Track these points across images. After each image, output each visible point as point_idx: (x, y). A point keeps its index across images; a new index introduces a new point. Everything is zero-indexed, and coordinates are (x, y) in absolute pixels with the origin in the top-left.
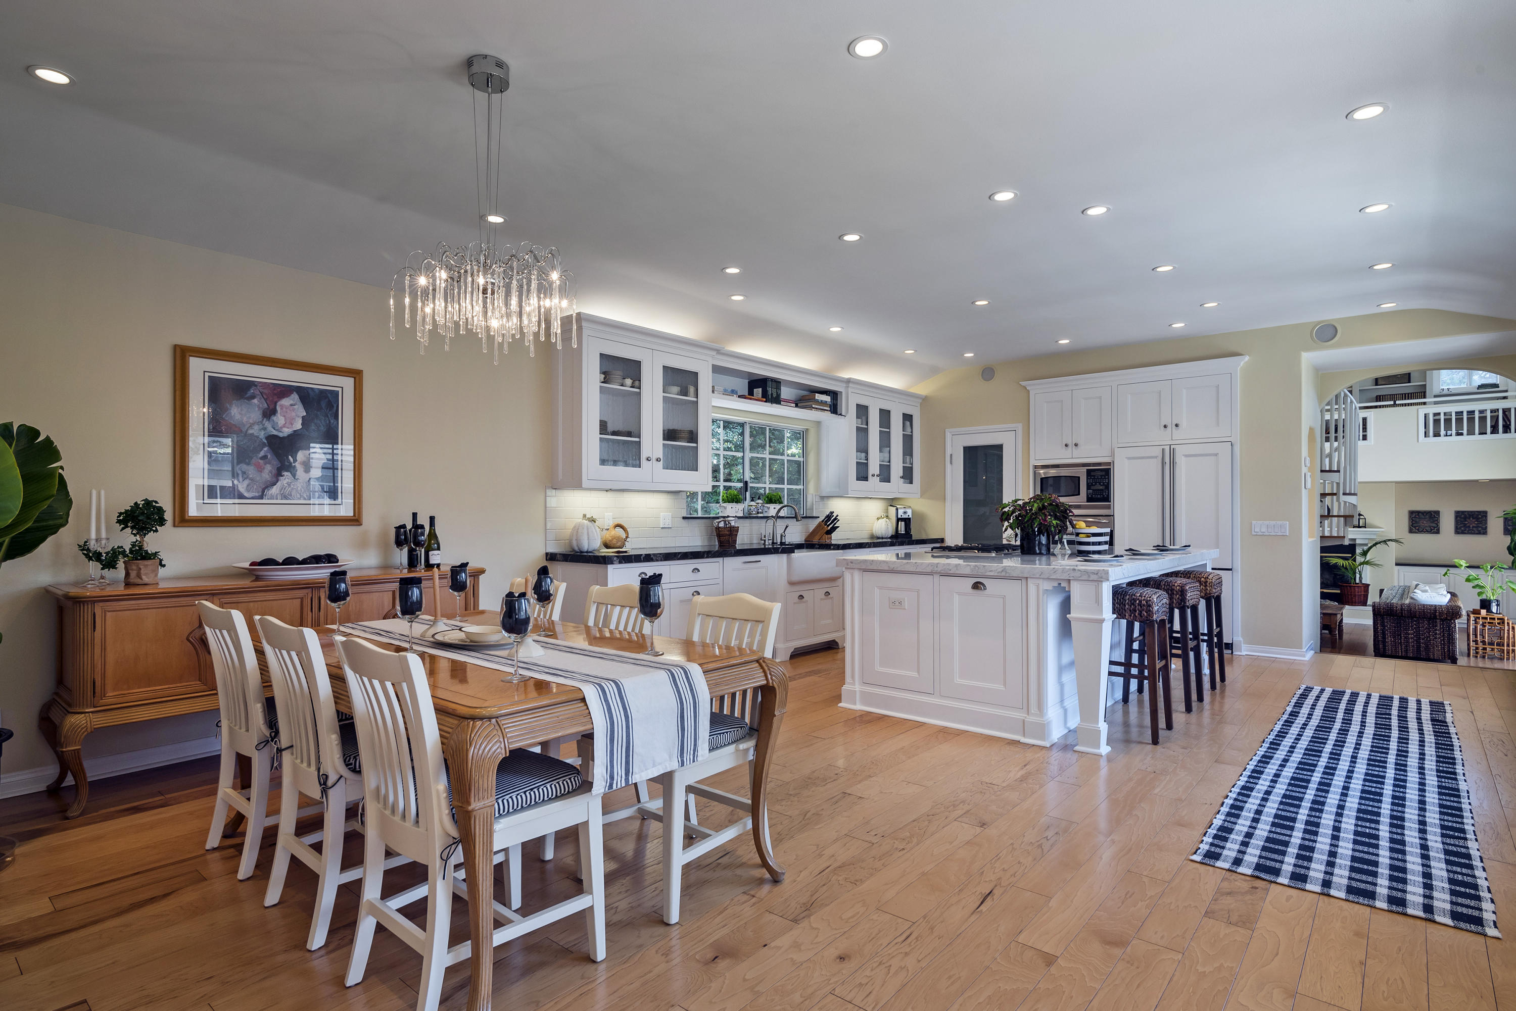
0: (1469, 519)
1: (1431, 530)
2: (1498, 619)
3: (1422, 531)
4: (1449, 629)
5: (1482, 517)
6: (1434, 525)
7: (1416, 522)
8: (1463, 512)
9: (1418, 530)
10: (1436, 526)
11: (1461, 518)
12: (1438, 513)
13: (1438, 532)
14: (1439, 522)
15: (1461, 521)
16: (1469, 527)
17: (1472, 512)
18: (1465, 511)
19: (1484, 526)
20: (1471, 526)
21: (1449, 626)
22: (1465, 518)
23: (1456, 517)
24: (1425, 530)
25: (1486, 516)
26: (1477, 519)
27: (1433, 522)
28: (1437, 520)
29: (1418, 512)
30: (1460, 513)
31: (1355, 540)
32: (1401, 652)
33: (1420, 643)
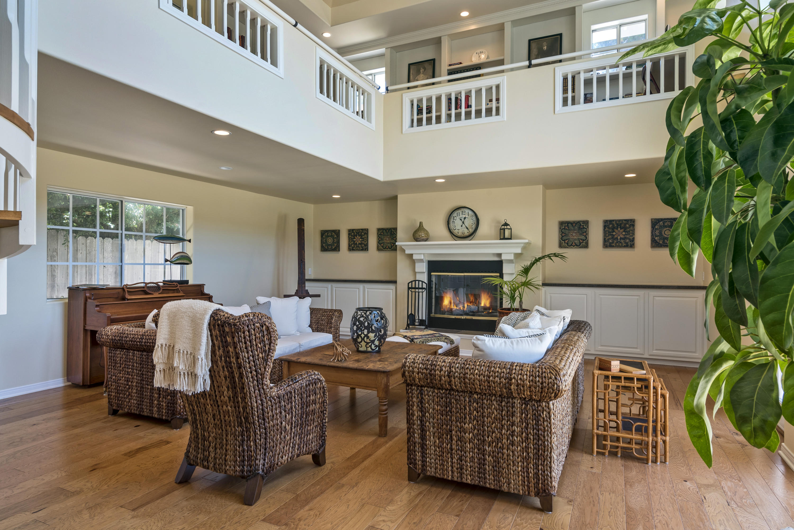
0: (617, 229)
1: (580, 243)
2: (639, 380)
3: (571, 245)
4: (537, 424)
5: (630, 226)
6: (583, 237)
7: (566, 235)
8: (611, 221)
9: (567, 244)
10: (585, 238)
11: (609, 228)
12: (586, 223)
13: (586, 246)
14: (587, 234)
15: (609, 232)
16: (617, 238)
17: (619, 220)
18: (613, 220)
19: (631, 238)
20: (619, 238)
21: (537, 418)
22: (613, 228)
23: (605, 227)
24: (574, 244)
25: (633, 226)
26: (625, 229)
27: (581, 234)
28: (586, 232)
29: (568, 223)
30: (608, 222)
31: (500, 255)
32: (453, 472)
33: (483, 452)
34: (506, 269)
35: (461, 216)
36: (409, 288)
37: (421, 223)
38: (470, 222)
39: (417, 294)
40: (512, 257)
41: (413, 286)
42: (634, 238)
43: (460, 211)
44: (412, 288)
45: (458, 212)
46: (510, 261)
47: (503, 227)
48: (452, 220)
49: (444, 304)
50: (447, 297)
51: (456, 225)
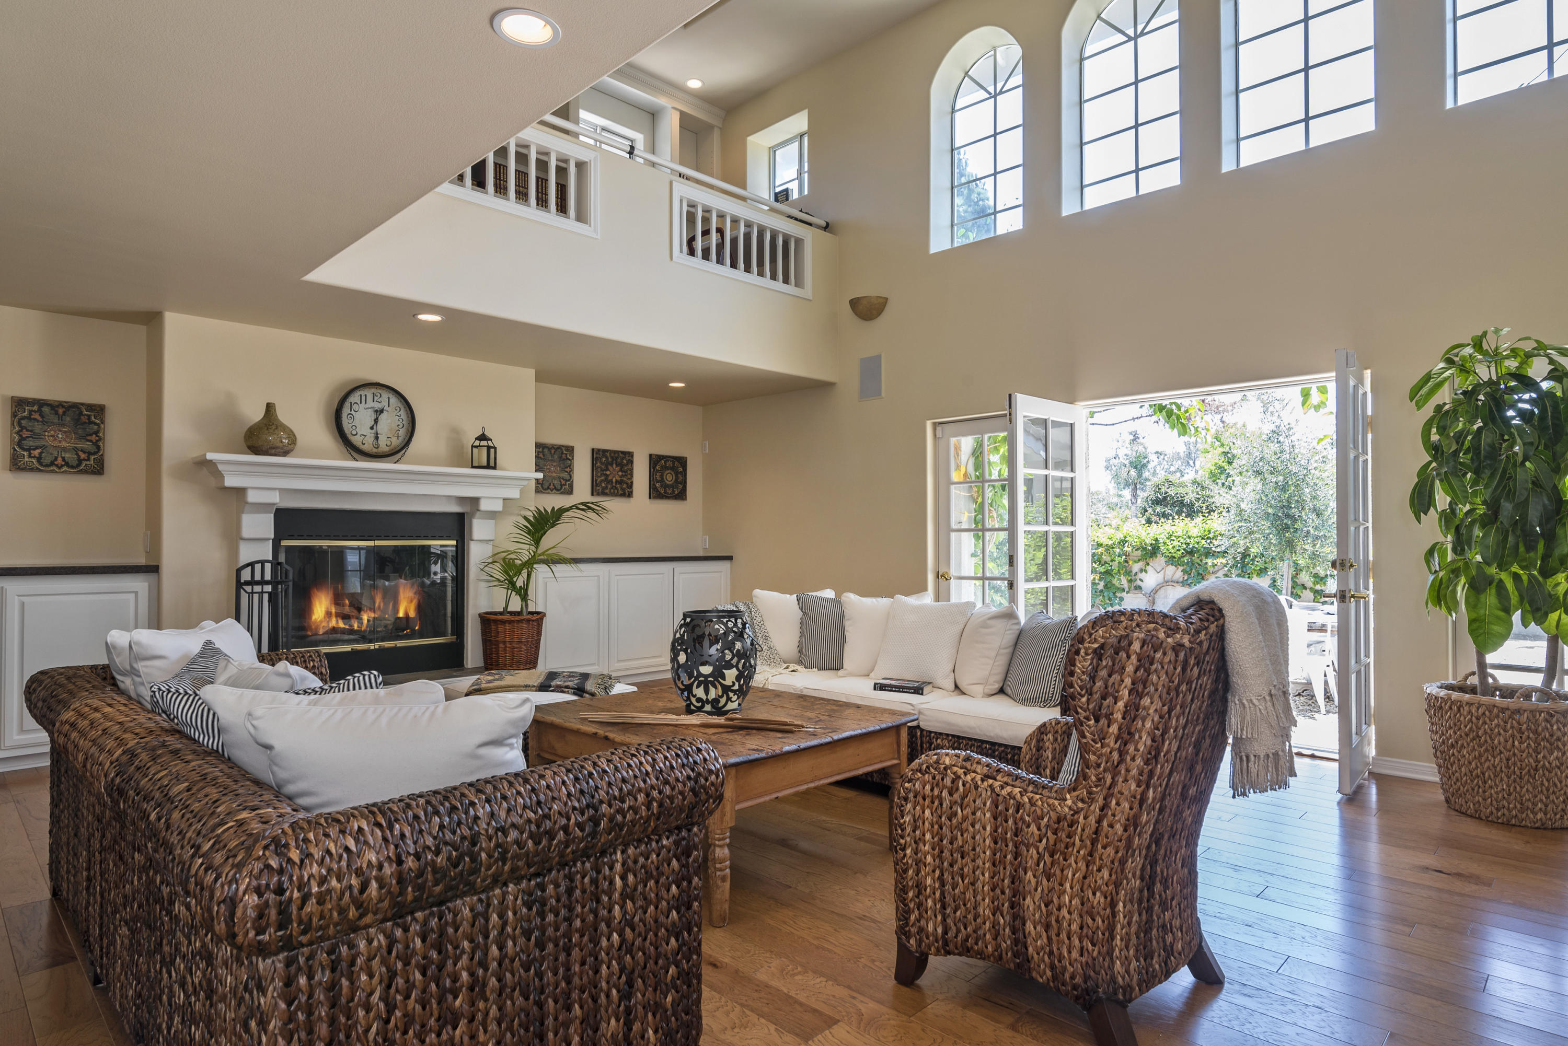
34: (480, 529)
35: (370, 404)
36: (240, 585)
37: (270, 407)
38: (391, 423)
39: (256, 597)
40: (498, 506)
41: (258, 577)
42: (632, 483)
43: (369, 393)
44: (252, 583)
45: (363, 393)
46: (492, 515)
47: (477, 443)
48: (346, 411)
49: (314, 618)
50: (320, 603)
51: (356, 423)
